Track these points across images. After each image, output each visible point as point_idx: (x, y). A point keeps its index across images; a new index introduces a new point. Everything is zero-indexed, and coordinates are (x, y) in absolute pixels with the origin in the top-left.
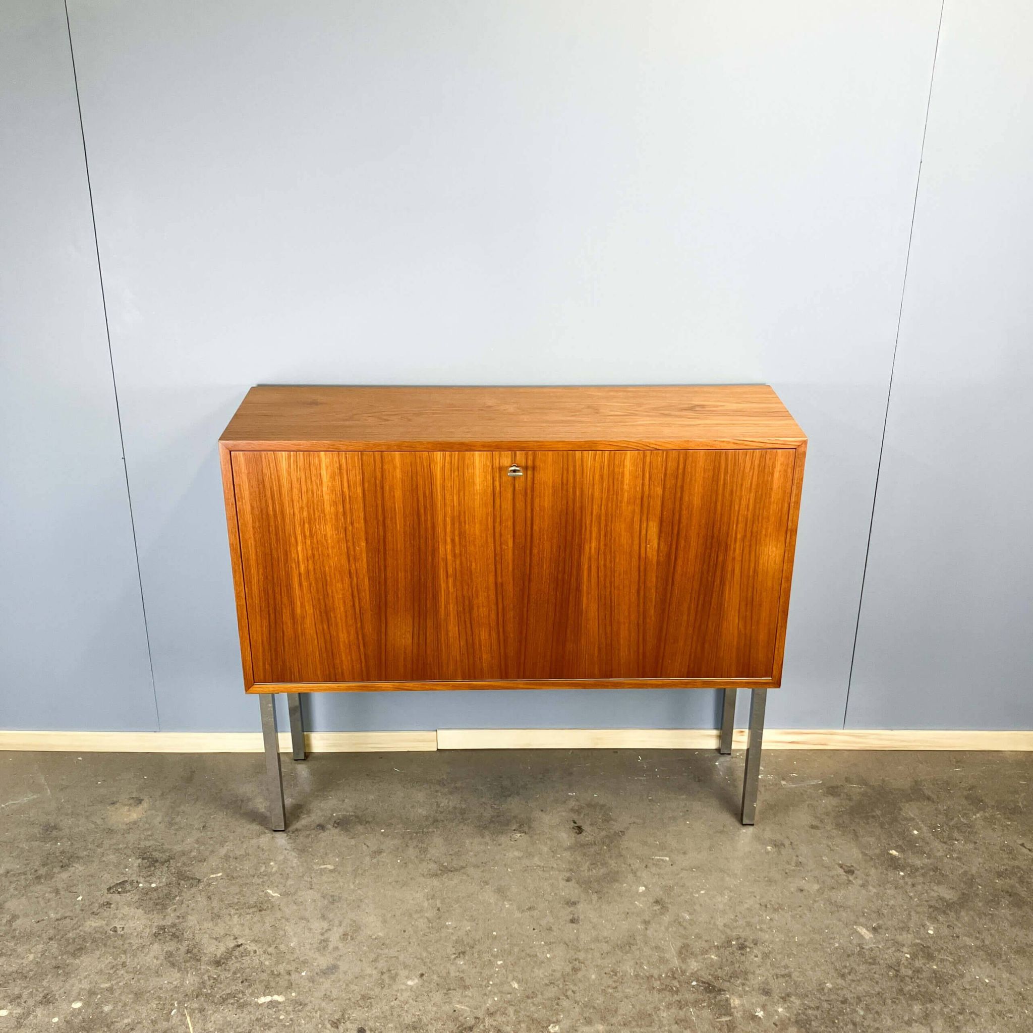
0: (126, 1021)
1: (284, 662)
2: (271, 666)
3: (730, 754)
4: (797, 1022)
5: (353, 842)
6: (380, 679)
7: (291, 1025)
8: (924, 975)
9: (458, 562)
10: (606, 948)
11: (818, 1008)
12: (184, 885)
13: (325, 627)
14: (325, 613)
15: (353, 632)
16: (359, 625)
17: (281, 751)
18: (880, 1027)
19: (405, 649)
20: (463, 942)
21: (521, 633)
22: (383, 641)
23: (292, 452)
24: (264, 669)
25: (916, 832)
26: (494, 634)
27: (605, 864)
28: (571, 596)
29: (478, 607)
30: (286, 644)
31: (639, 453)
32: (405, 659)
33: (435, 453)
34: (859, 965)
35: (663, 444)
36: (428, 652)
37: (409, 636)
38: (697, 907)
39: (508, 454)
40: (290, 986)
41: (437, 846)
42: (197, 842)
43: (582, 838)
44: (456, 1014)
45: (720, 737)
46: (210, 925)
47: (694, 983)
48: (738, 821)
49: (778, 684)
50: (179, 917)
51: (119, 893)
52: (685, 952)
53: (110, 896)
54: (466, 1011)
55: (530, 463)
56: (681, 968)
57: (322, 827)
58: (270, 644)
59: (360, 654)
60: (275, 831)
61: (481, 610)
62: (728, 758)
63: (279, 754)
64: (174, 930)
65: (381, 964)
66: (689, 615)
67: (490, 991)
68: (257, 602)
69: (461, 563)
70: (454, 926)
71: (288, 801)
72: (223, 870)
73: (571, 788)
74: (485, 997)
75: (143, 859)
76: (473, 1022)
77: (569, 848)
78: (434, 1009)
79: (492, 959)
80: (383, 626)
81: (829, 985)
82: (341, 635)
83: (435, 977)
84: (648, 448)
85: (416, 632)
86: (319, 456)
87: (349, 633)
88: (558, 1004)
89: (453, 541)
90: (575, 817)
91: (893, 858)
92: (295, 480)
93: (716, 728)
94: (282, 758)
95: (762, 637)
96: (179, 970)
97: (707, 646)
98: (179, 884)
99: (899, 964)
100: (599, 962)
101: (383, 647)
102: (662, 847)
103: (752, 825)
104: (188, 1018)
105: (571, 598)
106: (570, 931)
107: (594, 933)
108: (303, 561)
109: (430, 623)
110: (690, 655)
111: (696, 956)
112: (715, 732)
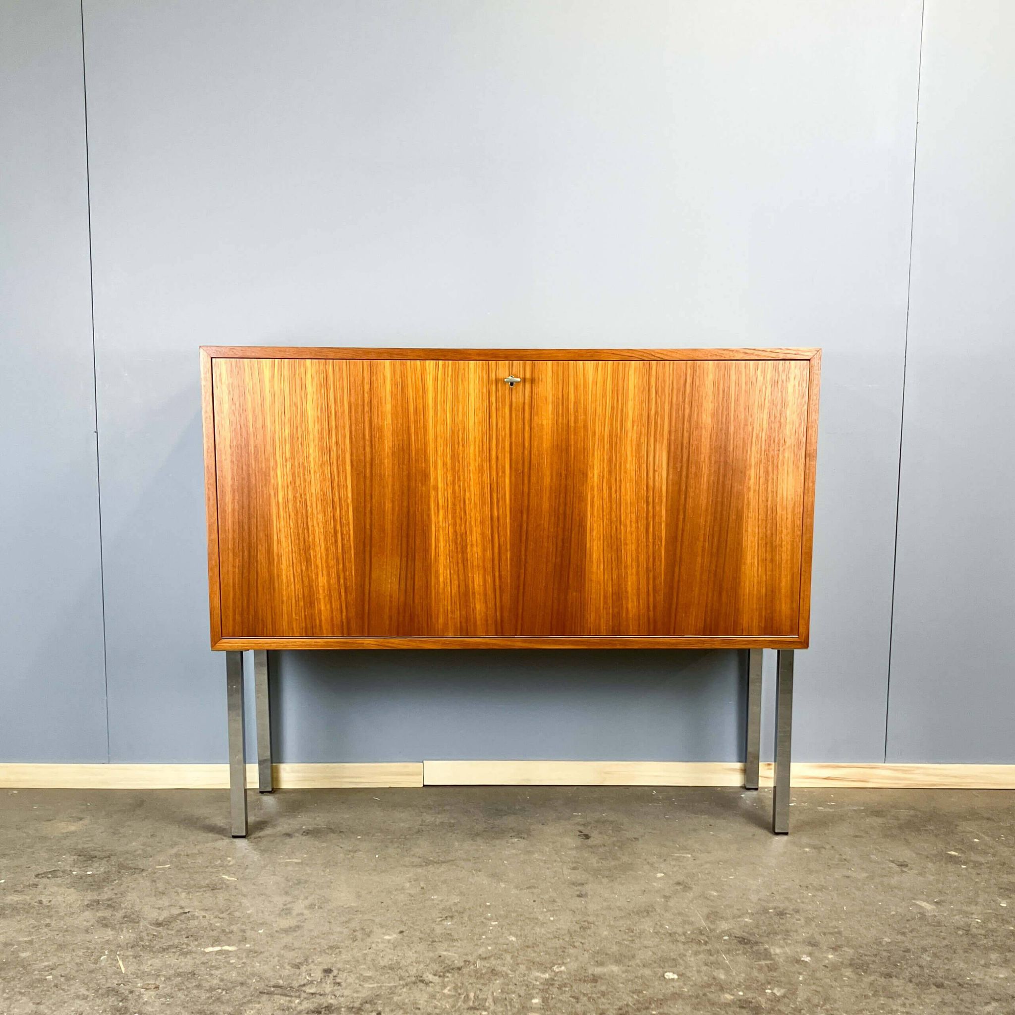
0: (46, 964)
1: (256, 612)
2: (242, 615)
3: (756, 789)
4: (851, 965)
5: (324, 845)
6: (362, 635)
7: (243, 967)
8: (1000, 933)
9: (450, 491)
10: (618, 913)
11: (875, 955)
12: (124, 873)
13: (304, 568)
14: (305, 551)
15: (334, 572)
16: (341, 566)
17: (248, 787)
18: (951, 968)
19: (391, 597)
20: (451, 909)
21: (519, 577)
22: (367, 587)
23: (276, 360)
24: (234, 620)
25: (976, 840)
26: (489, 579)
27: (615, 858)
28: (573, 532)
29: (472, 545)
30: (260, 589)
31: (644, 364)
32: (390, 608)
33: (427, 361)
34: (921, 926)
35: (669, 354)
36: (416, 601)
37: (395, 580)
38: (725, 887)
39: (505, 364)
40: (244, 940)
41: (423, 847)
42: (144, 845)
43: (589, 842)
44: (442, 958)
45: (745, 771)
46: (154, 899)
47: (726, 938)
48: (770, 832)
49: (805, 644)
50: (116, 894)
51: (48, 878)
52: (713, 916)
53: (37, 879)
54: (454, 957)
55: (528, 375)
56: (709, 927)
57: (289, 835)
58: (242, 588)
59: (341, 602)
60: (234, 837)
61: (475, 549)
62: (755, 793)
63: (246, 790)
64: (110, 903)
65: (354, 924)
66: (703, 557)
67: (483, 943)
68: (230, 536)
69: (454, 492)
70: (440, 899)
71: (251, 819)
72: (171, 862)
73: (575, 810)
74: (476, 947)
75: (80, 856)
76: (463, 964)
77: (577, 848)
78: (415, 955)
79: (484, 921)
80: (367, 567)
81: (887, 940)
82: (320, 579)
83: (418, 933)
84: (653, 358)
85: (403, 576)
86: (305, 365)
87: (329, 575)
88: (563, 952)
89: (445, 464)
90: (581, 828)
91: (951, 856)
92: (278, 392)
93: (740, 762)
94: (248, 792)
95: (785, 583)
96: (113, 929)
97: (724, 594)
98: (120, 872)
99: (969, 926)
100: (612, 923)
101: (367, 595)
102: (684, 848)
103: (786, 834)
104: (120, 963)
105: (573, 535)
106: (577, 903)
107: (605, 904)
108: (283, 487)
109: (418, 564)
110: (706, 606)
111: (727, 919)
112: (738, 765)
